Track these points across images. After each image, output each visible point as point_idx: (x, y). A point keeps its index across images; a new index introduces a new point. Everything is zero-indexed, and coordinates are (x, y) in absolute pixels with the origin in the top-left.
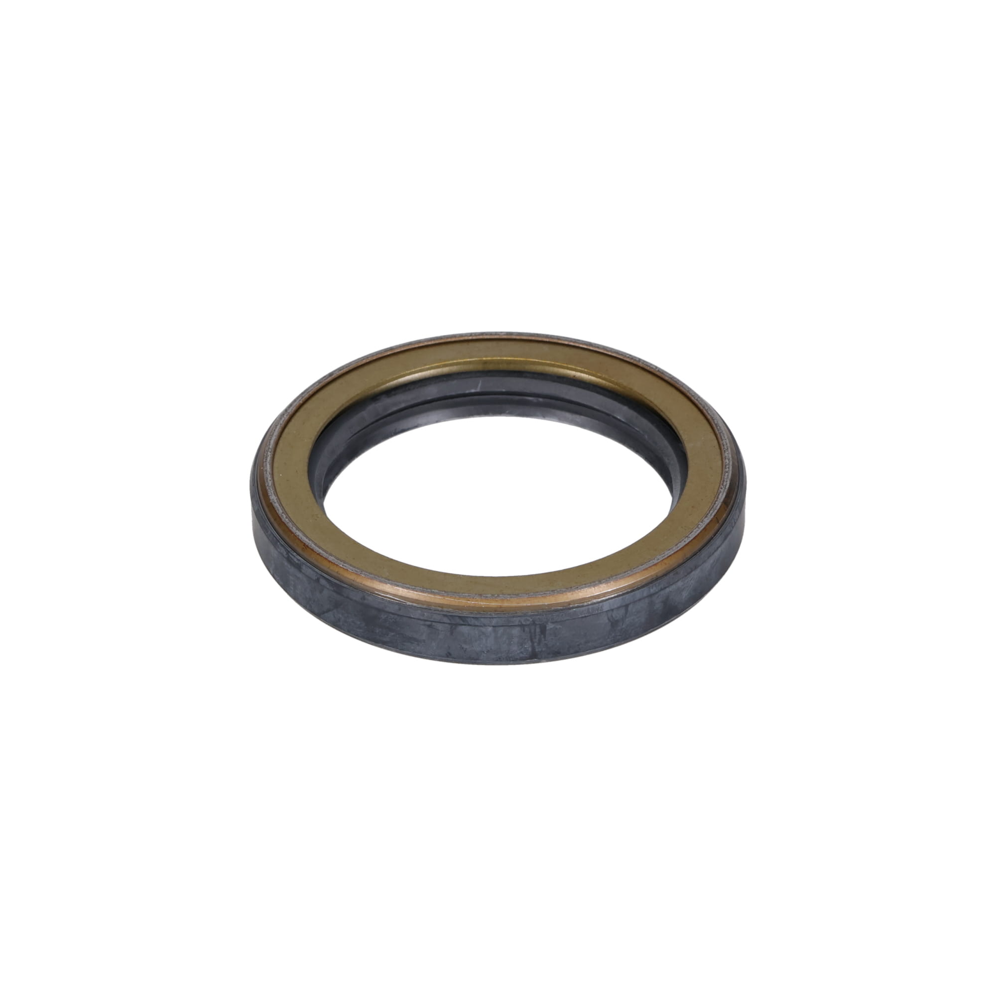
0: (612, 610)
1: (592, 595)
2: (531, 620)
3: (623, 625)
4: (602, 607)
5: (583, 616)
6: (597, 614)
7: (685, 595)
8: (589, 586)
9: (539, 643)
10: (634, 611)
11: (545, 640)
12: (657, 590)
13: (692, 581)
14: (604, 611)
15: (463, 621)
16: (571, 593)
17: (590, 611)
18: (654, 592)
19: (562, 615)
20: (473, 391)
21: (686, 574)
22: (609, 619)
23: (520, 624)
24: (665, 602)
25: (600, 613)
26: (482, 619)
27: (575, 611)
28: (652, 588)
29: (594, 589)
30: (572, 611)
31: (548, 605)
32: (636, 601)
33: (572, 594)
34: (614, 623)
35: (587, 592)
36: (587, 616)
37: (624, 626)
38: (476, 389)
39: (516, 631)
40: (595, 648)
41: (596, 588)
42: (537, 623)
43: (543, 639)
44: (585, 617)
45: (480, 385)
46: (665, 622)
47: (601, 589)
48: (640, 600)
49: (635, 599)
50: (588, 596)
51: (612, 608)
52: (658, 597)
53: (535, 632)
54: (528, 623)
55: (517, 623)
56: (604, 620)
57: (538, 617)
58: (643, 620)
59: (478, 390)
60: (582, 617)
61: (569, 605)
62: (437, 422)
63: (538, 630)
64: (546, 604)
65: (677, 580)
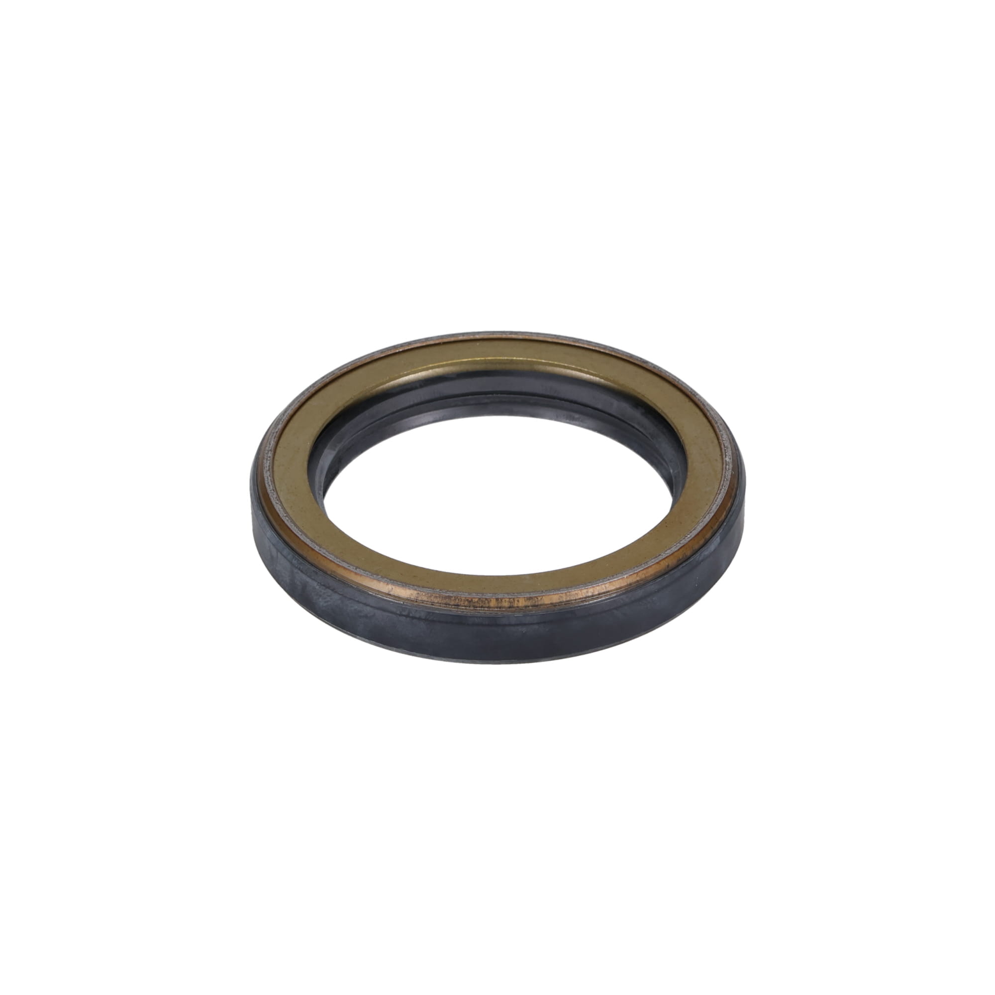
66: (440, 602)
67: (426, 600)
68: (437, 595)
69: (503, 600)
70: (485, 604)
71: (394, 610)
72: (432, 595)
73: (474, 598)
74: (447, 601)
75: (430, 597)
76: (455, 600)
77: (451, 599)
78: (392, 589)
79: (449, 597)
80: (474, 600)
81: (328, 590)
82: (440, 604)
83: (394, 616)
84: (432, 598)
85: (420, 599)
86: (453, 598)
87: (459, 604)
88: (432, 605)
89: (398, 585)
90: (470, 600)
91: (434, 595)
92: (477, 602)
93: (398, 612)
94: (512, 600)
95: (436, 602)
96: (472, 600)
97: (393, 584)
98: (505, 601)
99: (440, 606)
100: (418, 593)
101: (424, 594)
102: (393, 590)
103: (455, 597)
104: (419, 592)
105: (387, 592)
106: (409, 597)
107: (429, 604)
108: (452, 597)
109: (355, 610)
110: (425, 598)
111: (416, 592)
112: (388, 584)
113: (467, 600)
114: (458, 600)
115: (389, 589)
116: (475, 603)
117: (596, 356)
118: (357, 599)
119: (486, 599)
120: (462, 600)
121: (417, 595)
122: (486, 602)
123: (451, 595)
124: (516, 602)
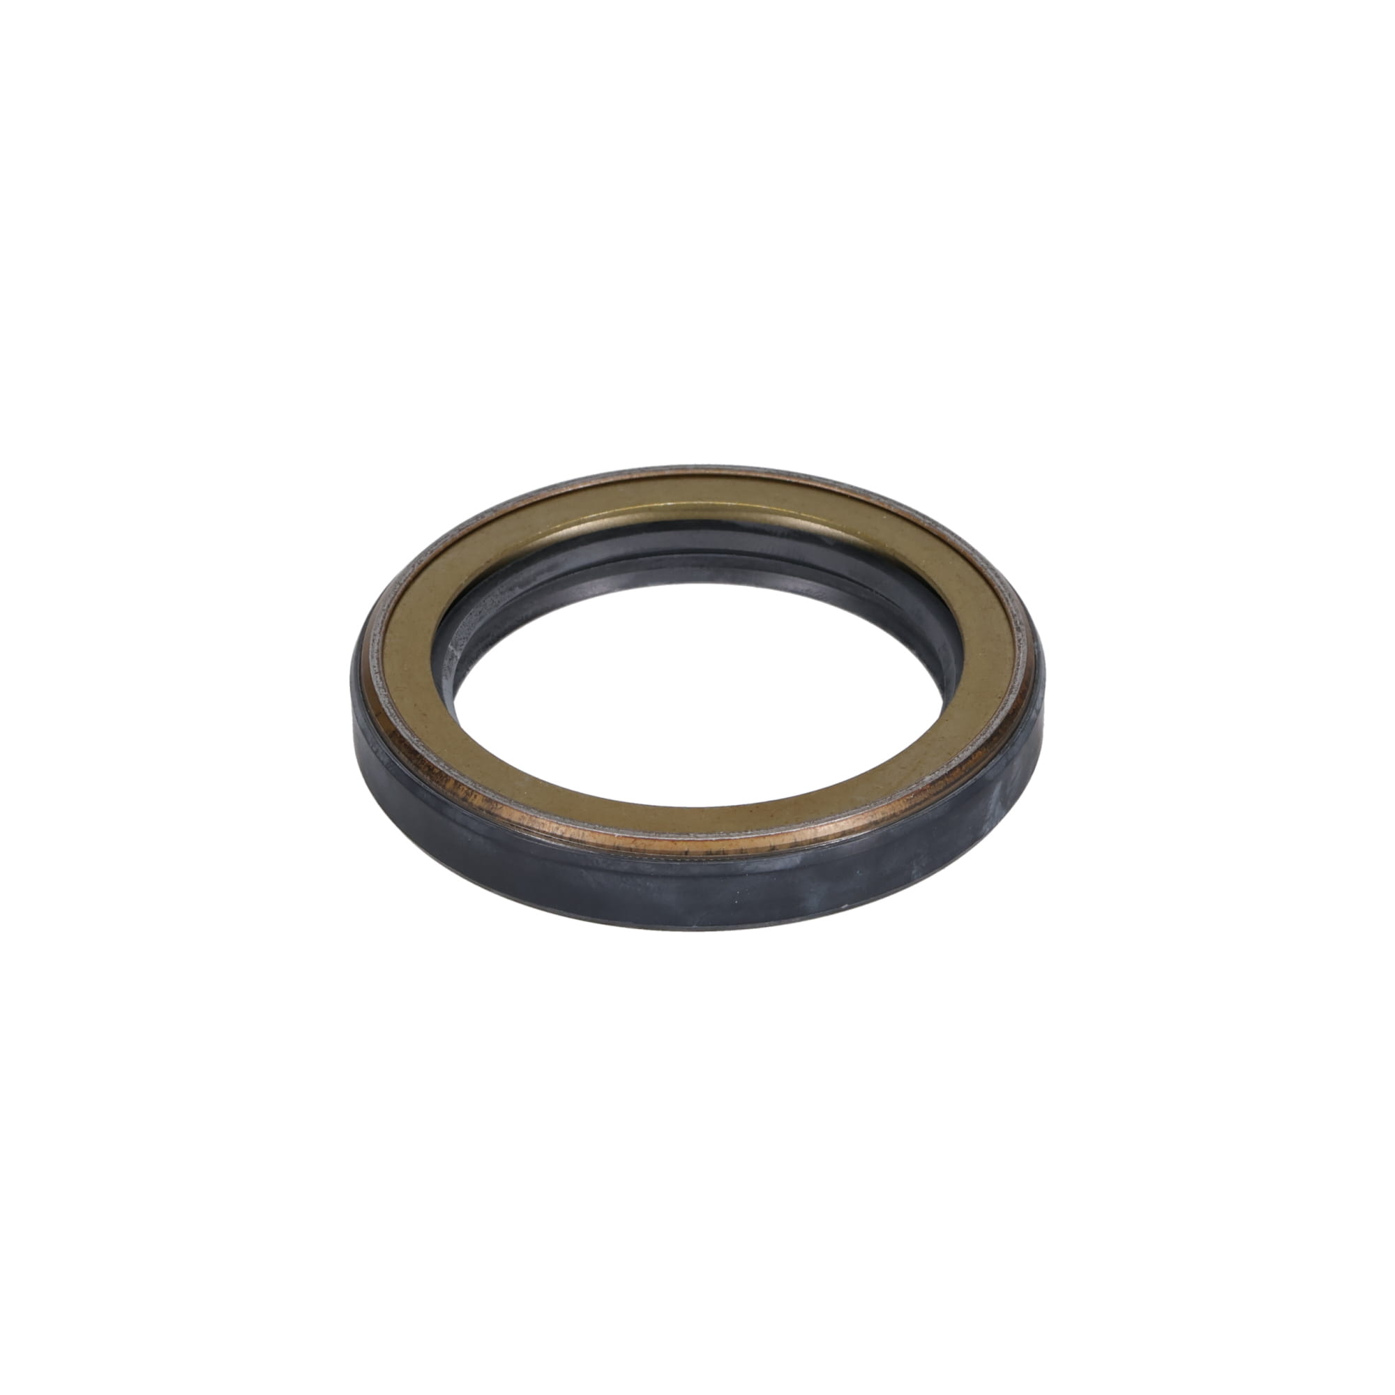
80: (435, 769)
92: (437, 774)
94: (470, 791)
96: (432, 770)
98: (463, 789)
113: (429, 766)
116: (433, 773)
122: (445, 779)
124: (473, 796)
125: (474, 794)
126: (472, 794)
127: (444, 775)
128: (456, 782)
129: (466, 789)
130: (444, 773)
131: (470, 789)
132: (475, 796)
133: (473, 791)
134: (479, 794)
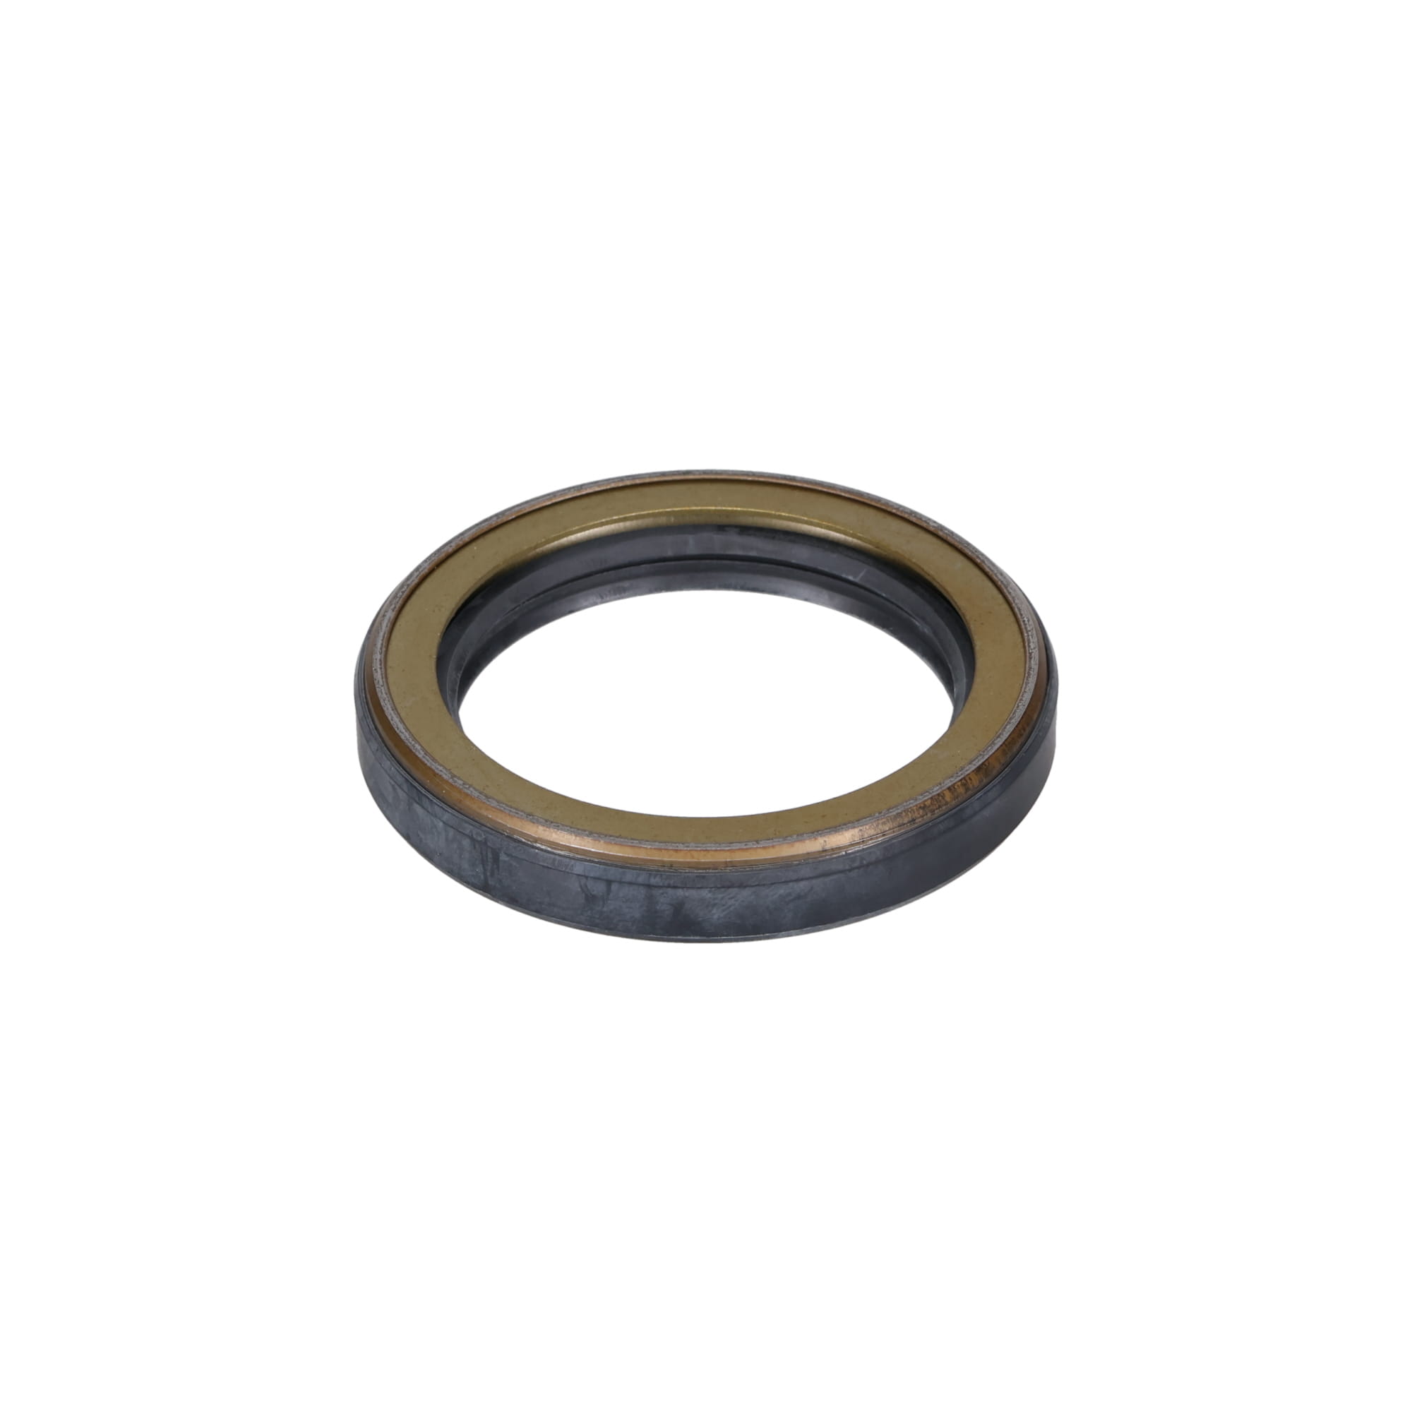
0: (587, 877)
1: (568, 845)
2: (484, 837)
3: (603, 907)
4: (572, 866)
5: (545, 865)
6: (564, 872)
7: (717, 915)
8: (571, 832)
9: (492, 875)
10: (621, 895)
11: (498, 874)
12: (661, 884)
13: (732, 902)
14: (573, 872)
15: (419, 799)
16: (545, 828)
17: (556, 862)
18: (655, 884)
19: (520, 850)
20: (851, 578)
21: (719, 886)
22: (581, 887)
23: (470, 835)
24: (678, 907)
25: (568, 873)
26: (436, 807)
27: (537, 853)
28: (655, 878)
29: (574, 837)
30: (533, 850)
31: (510, 828)
32: (624, 882)
33: (545, 830)
34: (591, 899)
35: (563, 837)
36: (551, 868)
37: (605, 909)
38: (855, 577)
39: (466, 843)
40: (564, 919)
41: (578, 838)
42: (489, 844)
43: (496, 871)
44: (548, 867)
45: (861, 575)
46: (677, 935)
47: (583, 844)
48: (630, 883)
49: (623, 880)
50: (561, 843)
51: (587, 874)
52: (662, 894)
53: (487, 856)
54: (479, 839)
55: (467, 832)
56: (575, 886)
57: (492, 837)
58: (637, 915)
59: (857, 580)
60: (543, 866)
61: (536, 842)
62: (806, 600)
63: (490, 855)
64: (509, 826)
65: (700, 886)
66: (892, 827)
67: (875, 833)
68: (884, 820)
69: (956, 787)
70: (940, 801)
71: (841, 867)
72: (878, 824)
73: (926, 801)
74: (899, 821)
75: (877, 826)
76: (907, 815)
77: (902, 817)
78: (825, 841)
79: (899, 815)
80: (926, 803)
81: (730, 890)
82: (893, 828)
83: (842, 875)
84: (880, 827)
85: (866, 836)
86: (904, 814)
87: (914, 817)
88: (884, 835)
89: (830, 833)
90: (922, 805)
91: (880, 822)
92: (931, 803)
93: (847, 867)
94: (963, 781)
95: (887, 829)
96: (925, 805)
97: (821, 835)
98: (958, 786)
99: (894, 832)
100: (861, 830)
101: (867, 827)
102: (827, 843)
103: (905, 811)
104: (861, 828)
105: (821, 849)
106: (851, 840)
107: (880, 837)
108: (901, 813)
109: (780, 895)
110: (872, 832)
111: (856, 830)
112: (816, 839)
113: (920, 807)
114: (910, 812)
115: (821, 844)
116: (929, 806)
117: (618, 494)
118: (783, 880)
119: (938, 795)
120: (913, 810)
121: (860, 834)
122: (940, 798)
123: (899, 811)
124: (969, 781)
125: (967, 778)
126: (966, 781)
127: (936, 797)
128: (949, 788)
129: (959, 783)
130: (935, 796)
131: (961, 780)
132: (970, 779)
133: (964, 778)
134: (969, 774)
